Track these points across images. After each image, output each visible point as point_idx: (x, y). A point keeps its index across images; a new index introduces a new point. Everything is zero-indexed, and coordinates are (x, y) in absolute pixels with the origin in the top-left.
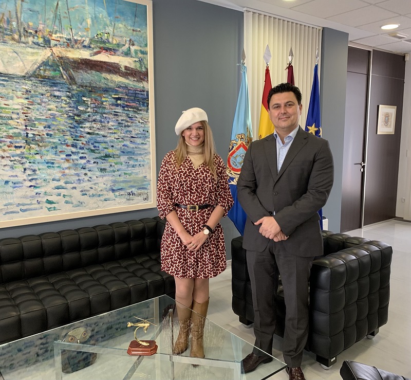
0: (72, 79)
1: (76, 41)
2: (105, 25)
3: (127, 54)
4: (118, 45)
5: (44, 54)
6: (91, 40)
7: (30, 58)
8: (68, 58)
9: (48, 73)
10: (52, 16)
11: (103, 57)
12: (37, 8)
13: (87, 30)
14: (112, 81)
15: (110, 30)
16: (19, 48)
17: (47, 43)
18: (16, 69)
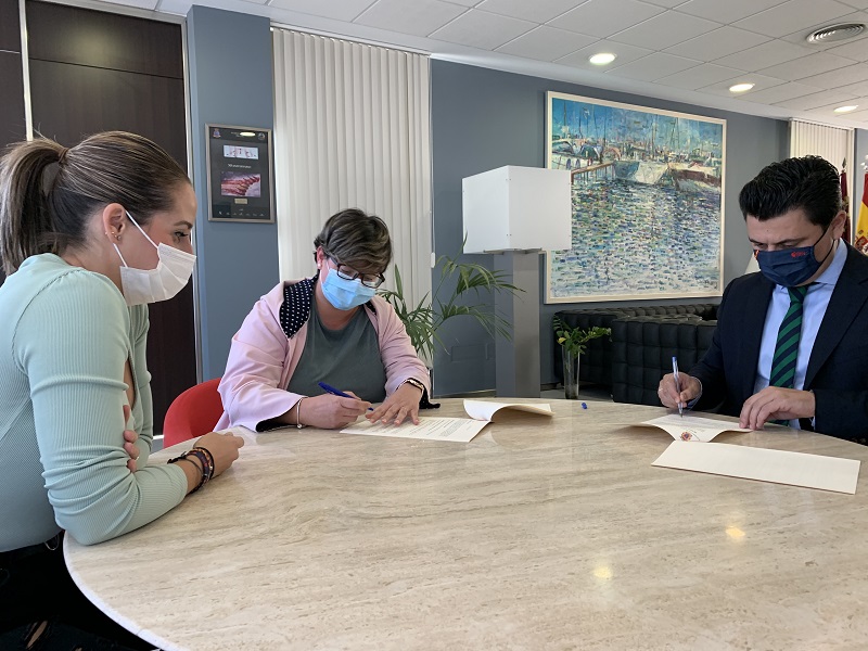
0: (677, 185)
1: (681, 157)
2: (698, 143)
3: (709, 165)
4: (705, 158)
5: (664, 168)
6: (690, 156)
7: (658, 171)
8: (676, 170)
9: (666, 182)
10: (669, 139)
11: (695, 168)
12: (663, 135)
14: (700, 187)
15: (700, 146)
16: (652, 164)
17: (666, 158)
18: (650, 180)
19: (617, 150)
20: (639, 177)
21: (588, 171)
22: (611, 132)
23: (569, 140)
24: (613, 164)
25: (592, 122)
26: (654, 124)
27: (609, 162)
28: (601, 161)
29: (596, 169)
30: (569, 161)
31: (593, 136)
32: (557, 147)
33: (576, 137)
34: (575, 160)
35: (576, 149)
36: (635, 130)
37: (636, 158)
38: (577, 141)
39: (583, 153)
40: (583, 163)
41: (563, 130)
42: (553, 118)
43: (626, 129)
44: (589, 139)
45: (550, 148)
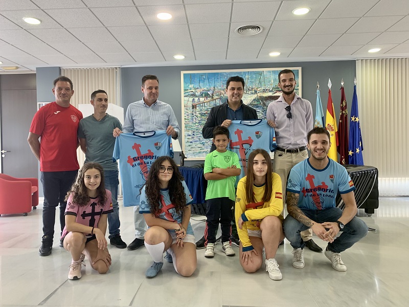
1: (267, 90)
5: (255, 96)
6: (273, 88)
7: (249, 98)
8: (263, 97)
10: (258, 82)
11: (278, 94)
13: (271, 85)
16: (246, 95)
17: (256, 92)
19: (222, 92)
21: (204, 103)
22: (218, 84)
23: (193, 91)
24: (220, 98)
25: (206, 81)
26: (247, 76)
27: (217, 97)
28: (212, 98)
29: (209, 101)
30: (194, 99)
31: (207, 87)
32: (187, 94)
33: (198, 88)
34: (197, 98)
35: (198, 94)
38: (198, 90)
39: (202, 95)
40: (202, 99)
41: (190, 86)
42: (184, 82)
44: (205, 89)
45: (183, 95)
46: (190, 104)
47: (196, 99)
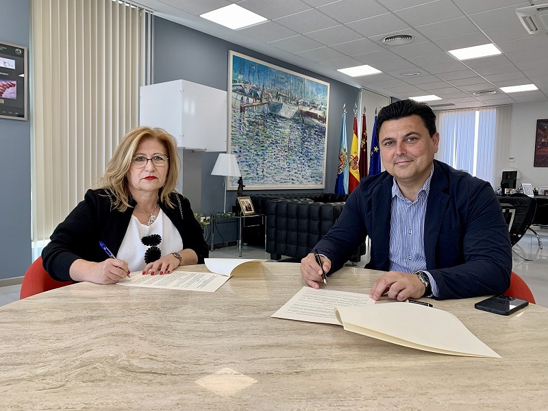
0: (303, 120)
1: (306, 103)
2: (315, 96)
3: (320, 109)
4: (318, 105)
5: (295, 109)
6: (310, 103)
7: (292, 111)
8: (303, 111)
10: (299, 91)
11: (313, 111)
12: (296, 88)
13: (309, 98)
14: (315, 122)
15: (316, 98)
16: (290, 106)
17: (298, 103)
18: (288, 116)
19: (270, 94)
20: (282, 113)
21: (253, 106)
22: (268, 83)
23: (243, 85)
24: (268, 104)
25: (256, 74)
26: (292, 81)
27: (266, 101)
28: (261, 100)
29: (258, 105)
30: (242, 98)
31: (257, 84)
32: (235, 88)
33: (247, 83)
35: (247, 91)
36: (281, 83)
37: (281, 101)
38: (247, 86)
39: (251, 93)
40: (251, 100)
41: (239, 77)
42: (233, 68)
43: (276, 82)
44: (254, 85)
45: (231, 88)
46: (238, 104)
47: (245, 98)
